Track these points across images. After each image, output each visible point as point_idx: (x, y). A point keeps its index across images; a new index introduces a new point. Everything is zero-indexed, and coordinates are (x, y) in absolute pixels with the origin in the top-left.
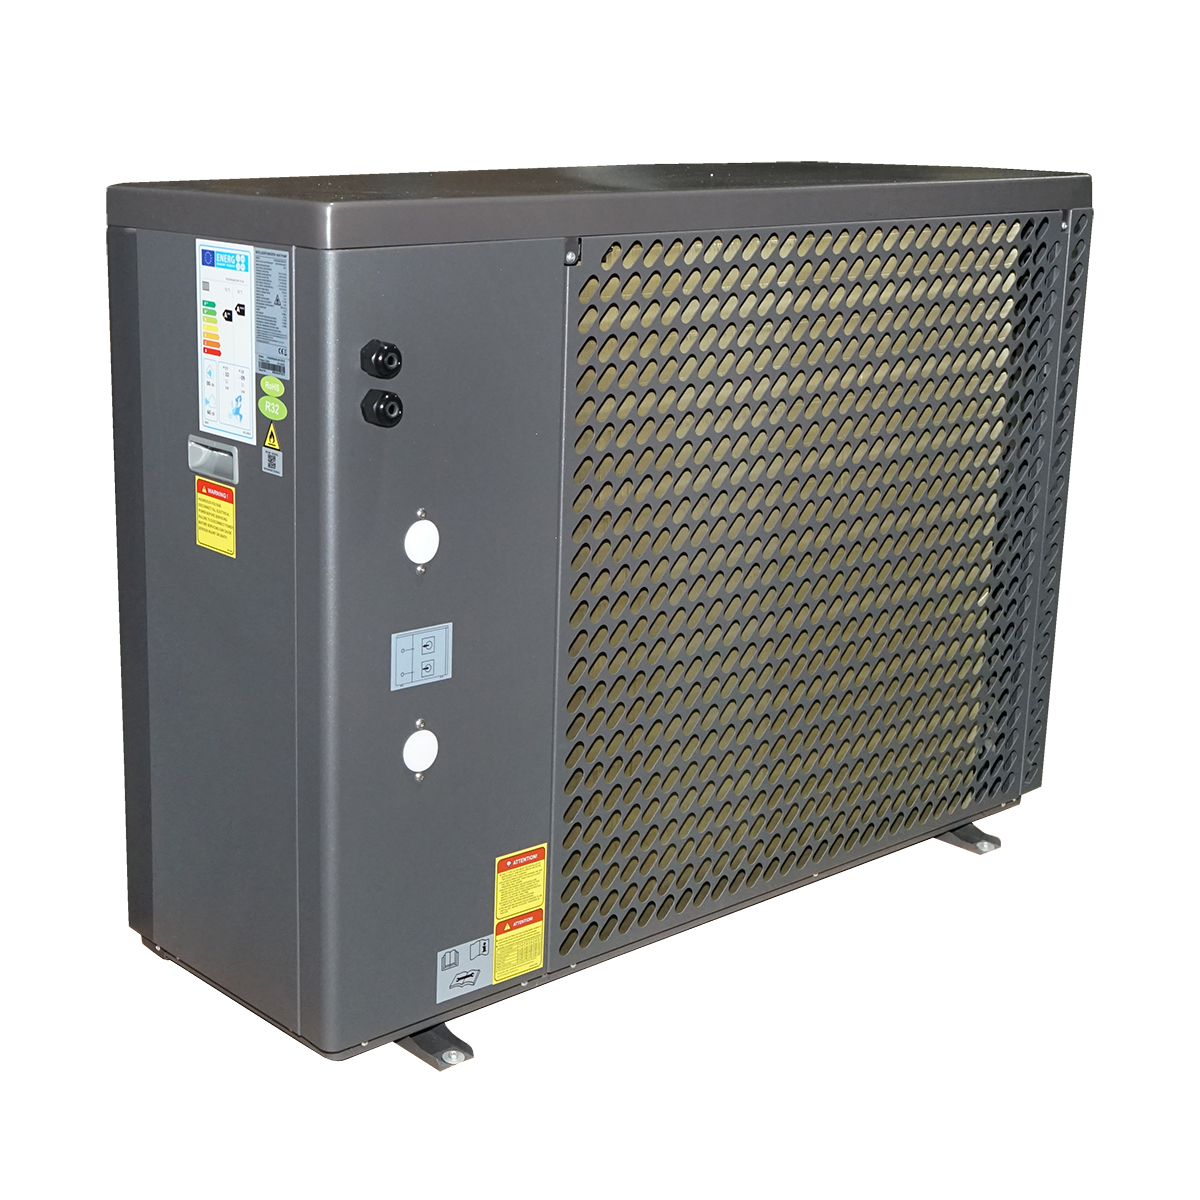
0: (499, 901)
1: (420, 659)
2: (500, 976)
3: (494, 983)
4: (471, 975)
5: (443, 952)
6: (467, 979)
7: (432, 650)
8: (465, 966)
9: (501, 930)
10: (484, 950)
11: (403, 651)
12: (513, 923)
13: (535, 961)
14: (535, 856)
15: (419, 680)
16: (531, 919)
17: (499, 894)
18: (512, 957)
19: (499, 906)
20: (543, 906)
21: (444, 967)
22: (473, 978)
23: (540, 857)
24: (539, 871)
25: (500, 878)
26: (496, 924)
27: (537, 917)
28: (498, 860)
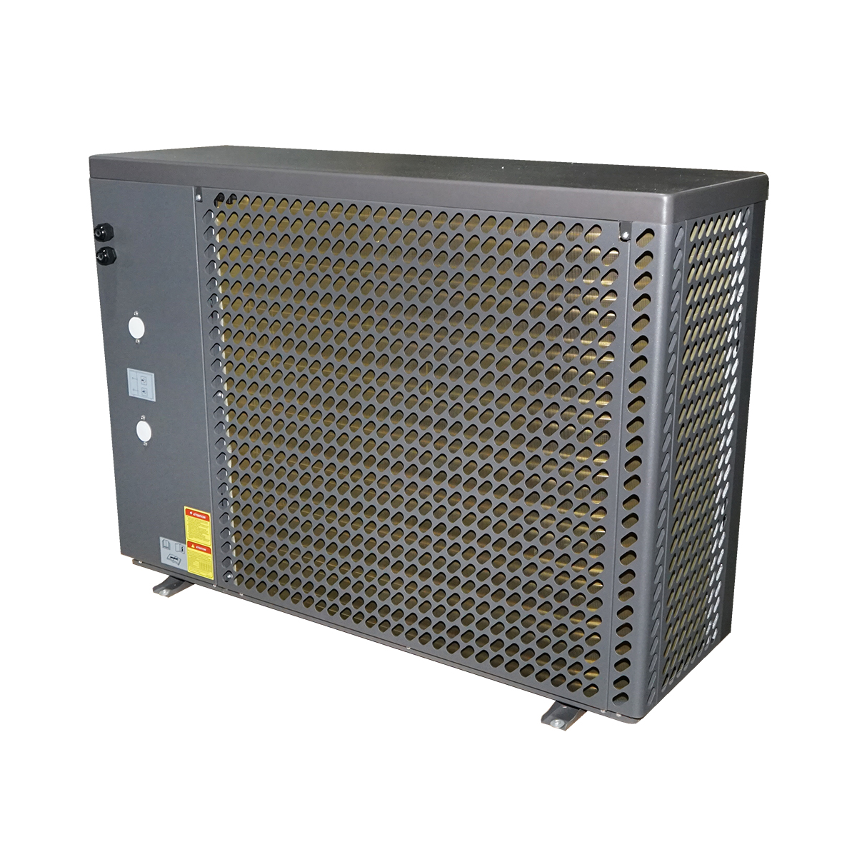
0: (188, 529)
1: (140, 385)
2: (190, 569)
3: (188, 571)
5: (163, 539)
6: (175, 560)
7: (146, 383)
8: (173, 552)
9: (190, 544)
10: (182, 550)
11: (133, 378)
12: (196, 546)
13: (210, 574)
14: (205, 517)
15: (140, 395)
16: (205, 550)
18: (197, 564)
19: (188, 533)
20: (211, 547)
21: (164, 547)
22: (178, 561)
23: (207, 519)
24: (207, 526)
25: (187, 517)
26: (187, 540)
27: (208, 551)
28: (185, 508)
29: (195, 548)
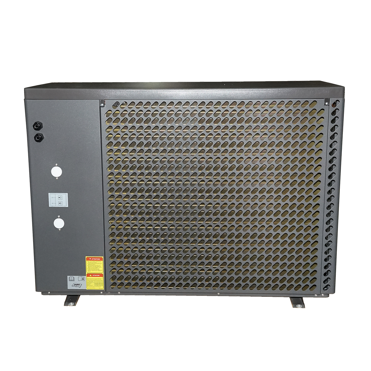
0: (87, 268)
1: (58, 201)
2: (88, 288)
3: (87, 289)
4: (79, 285)
5: (70, 276)
6: (77, 285)
7: (62, 199)
8: (76, 282)
9: (88, 275)
10: (83, 279)
11: (52, 198)
12: (93, 275)
13: (101, 287)
14: (99, 259)
15: (57, 205)
16: (99, 275)
17: (87, 266)
18: (93, 284)
19: (87, 269)
20: (103, 273)
21: (70, 280)
22: (79, 286)
23: (101, 259)
24: (101, 263)
25: (87, 262)
26: (87, 273)
27: (101, 275)
28: (86, 257)
29: (92, 276)
